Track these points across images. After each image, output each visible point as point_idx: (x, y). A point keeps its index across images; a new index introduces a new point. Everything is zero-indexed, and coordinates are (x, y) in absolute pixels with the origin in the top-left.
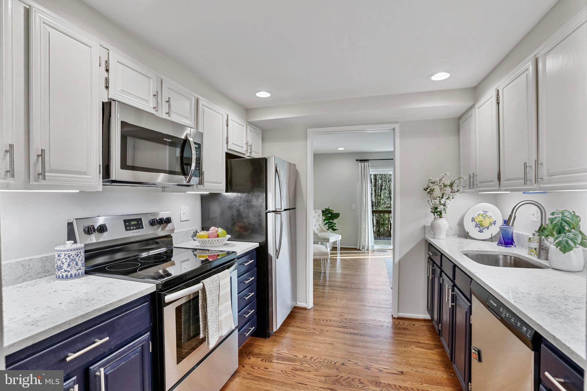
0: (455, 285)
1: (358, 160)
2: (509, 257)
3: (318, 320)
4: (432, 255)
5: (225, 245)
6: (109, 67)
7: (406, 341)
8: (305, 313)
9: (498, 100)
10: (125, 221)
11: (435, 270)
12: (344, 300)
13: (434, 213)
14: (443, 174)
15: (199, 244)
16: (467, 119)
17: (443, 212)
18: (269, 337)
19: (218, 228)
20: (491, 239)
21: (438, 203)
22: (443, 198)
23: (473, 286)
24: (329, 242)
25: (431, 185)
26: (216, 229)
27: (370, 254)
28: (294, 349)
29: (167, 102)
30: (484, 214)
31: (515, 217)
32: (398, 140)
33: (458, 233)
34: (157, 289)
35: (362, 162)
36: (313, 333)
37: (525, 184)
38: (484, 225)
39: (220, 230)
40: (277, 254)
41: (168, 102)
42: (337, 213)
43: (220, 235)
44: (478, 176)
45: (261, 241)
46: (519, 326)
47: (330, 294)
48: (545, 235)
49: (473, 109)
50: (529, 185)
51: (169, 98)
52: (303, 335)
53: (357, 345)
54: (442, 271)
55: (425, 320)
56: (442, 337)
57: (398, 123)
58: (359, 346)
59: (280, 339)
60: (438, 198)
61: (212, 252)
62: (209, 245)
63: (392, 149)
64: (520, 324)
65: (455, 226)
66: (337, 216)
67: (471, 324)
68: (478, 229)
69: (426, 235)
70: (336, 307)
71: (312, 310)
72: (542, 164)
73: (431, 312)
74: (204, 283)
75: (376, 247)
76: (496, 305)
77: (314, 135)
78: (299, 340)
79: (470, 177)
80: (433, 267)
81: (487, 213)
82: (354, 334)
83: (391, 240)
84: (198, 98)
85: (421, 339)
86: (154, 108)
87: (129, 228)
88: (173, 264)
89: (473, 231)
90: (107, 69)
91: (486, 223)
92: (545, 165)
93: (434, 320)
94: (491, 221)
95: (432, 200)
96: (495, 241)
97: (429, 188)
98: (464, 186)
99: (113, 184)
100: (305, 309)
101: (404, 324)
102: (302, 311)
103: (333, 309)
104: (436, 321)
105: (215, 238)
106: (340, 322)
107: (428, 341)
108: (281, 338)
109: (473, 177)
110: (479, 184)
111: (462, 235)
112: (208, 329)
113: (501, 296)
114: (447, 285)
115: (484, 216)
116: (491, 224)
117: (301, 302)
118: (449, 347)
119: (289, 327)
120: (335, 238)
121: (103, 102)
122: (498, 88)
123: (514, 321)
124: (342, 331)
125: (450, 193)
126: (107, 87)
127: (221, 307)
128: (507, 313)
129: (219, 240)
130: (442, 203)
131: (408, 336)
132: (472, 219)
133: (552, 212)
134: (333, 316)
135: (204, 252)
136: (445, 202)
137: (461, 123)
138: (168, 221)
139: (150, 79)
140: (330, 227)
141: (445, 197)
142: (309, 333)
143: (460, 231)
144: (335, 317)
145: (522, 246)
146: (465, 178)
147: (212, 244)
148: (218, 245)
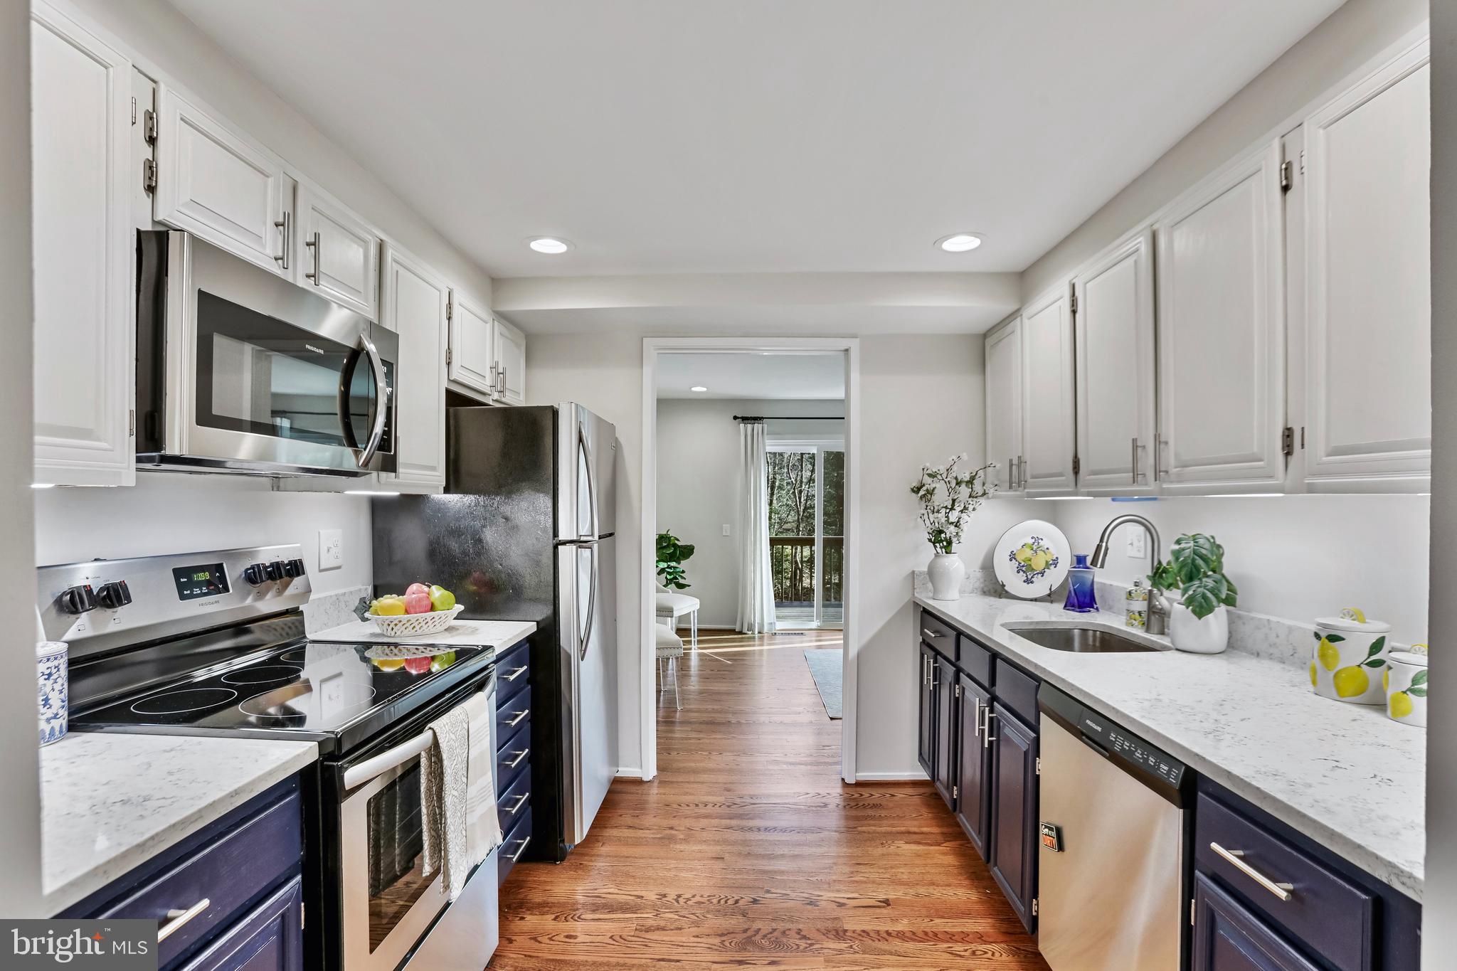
0: (993, 699)
1: (739, 418)
2: (1091, 633)
3: (675, 806)
4: (933, 636)
5: (449, 629)
6: (157, 132)
7: (882, 833)
8: (640, 792)
9: (1073, 306)
10: (178, 573)
11: (940, 669)
12: (728, 754)
13: (934, 543)
14: (955, 458)
15: (378, 630)
16: (1002, 339)
17: (954, 540)
18: (562, 860)
19: (429, 587)
20: (1050, 598)
21: (943, 520)
22: (955, 510)
23: (1044, 696)
24: (672, 617)
25: (927, 480)
26: (426, 589)
27: (766, 641)
28: (631, 880)
29: (308, 244)
30: (1034, 543)
31: (1107, 549)
32: (855, 377)
33: (982, 585)
34: (320, 755)
35: (746, 421)
36: (669, 839)
37: (1134, 483)
38: (1034, 568)
39: (437, 592)
40: (583, 648)
41: (314, 244)
42: (688, 546)
43: (437, 604)
44: (1028, 463)
45: (539, 618)
46: (1152, 764)
47: (692, 741)
48: (1166, 584)
49: (1019, 319)
50: (1141, 485)
51: (316, 235)
52: (646, 845)
53: (779, 853)
54: (959, 671)
55: (915, 784)
56: (961, 815)
57: (857, 338)
58: (783, 856)
59: (591, 861)
60: (943, 511)
61: (417, 649)
62: (410, 631)
63: (840, 394)
64: (1154, 761)
65: (975, 571)
66: (687, 551)
67: (1039, 775)
68: (1022, 576)
69: (915, 594)
70: (712, 771)
71: (656, 784)
72: (1166, 443)
73: (930, 764)
74: (437, 731)
75: (780, 625)
76: (1099, 729)
77: (658, 353)
78: (640, 858)
79: (1011, 465)
80: (936, 663)
81: (1040, 541)
82: (766, 829)
83: (813, 606)
84: (381, 240)
85: (913, 826)
86: (276, 259)
87: (189, 592)
88: (308, 688)
89: (1014, 582)
90: (150, 137)
91: (1039, 563)
92: (1171, 442)
93: (938, 779)
94: (1049, 558)
95: (930, 515)
96: (1058, 601)
97: (924, 488)
98: (996, 483)
99: (164, 466)
100: (638, 782)
101: (872, 795)
102: (633, 788)
103: (706, 776)
104: (946, 783)
105: (426, 612)
106: (729, 806)
107: (927, 827)
108: (593, 858)
109: (1019, 466)
110: (1030, 480)
111: (989, 591)
112: (445, 848)
113: (1114, 708)
114: (975, 700)
115: (1035, 548)
116: (1048, 565)
117: (627, 766)
118: (979, 833)
119: (608, 830)
120: (686, 605)
121: (139, 232)
122: (1074, 281)
123: (1140, 756)
124: (738, 826)
125: (968, 499)
126: (151, 189)
127: (472, 791)
128: (1125, 743)
129: (437, 618)
130: (951, 520)
131: (885, 822)
132: (1010, 556)
133: (1176, 539)
134: (708, 794)
135: (395, 651)
136: (959, 518)
137: (988, 348)
138: (295, 569)
139: (268, 177)
140: (670, 580)
141: (958, 508)
142: (659, 838)
143: (985, 581)
144: (713, 795)
145: (1110, 609)
146: (998, 466)
147: (417, 628)
148: (434, 630)
